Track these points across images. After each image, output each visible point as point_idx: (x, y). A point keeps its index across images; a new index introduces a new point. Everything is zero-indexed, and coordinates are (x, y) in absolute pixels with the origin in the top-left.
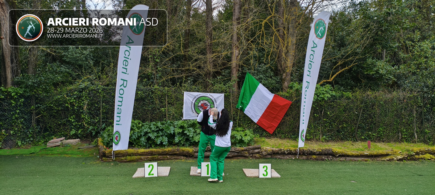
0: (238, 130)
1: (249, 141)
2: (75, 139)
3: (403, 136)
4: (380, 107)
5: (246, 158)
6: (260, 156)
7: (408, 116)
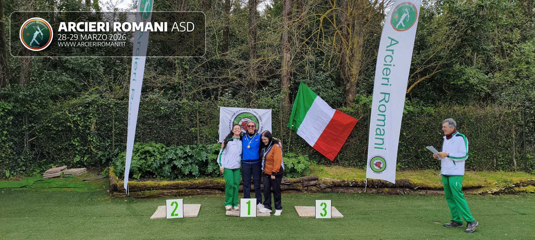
0: (289, 156)
1: (303, 170)
2: (80, 167)
3: (499, 163)
4: (470, 126)
5: (299, 192)
6: (316, 190)
7: (505, 138)
